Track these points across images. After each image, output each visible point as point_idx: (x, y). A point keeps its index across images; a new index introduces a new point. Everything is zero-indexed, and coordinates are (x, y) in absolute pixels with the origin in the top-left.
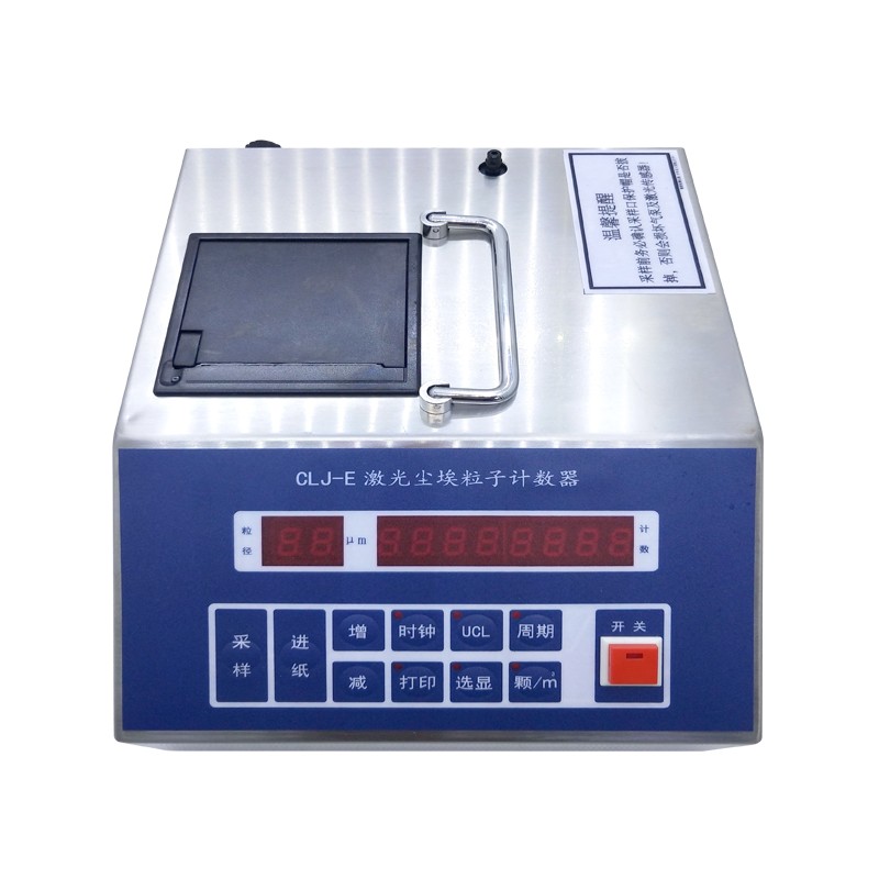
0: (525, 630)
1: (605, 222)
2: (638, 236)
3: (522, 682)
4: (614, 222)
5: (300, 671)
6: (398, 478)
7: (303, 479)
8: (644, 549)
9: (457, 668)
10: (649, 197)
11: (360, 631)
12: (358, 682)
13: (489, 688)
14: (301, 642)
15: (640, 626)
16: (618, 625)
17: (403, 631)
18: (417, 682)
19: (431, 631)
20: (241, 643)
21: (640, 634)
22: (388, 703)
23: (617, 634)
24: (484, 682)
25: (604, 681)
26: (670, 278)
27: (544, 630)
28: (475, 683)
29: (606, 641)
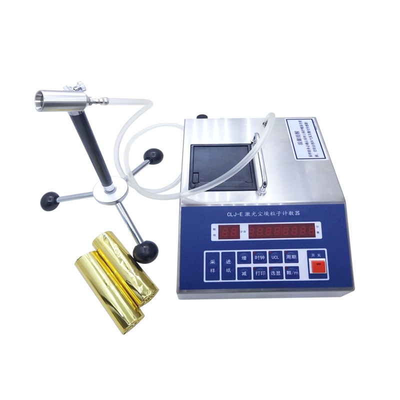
0: (289, 257)
1: (298, 140)
2: (307, 144)
3: (289, 273)
4: (300, 140)
5: (228, 270)
6: (254, 214)
7: (229, 214)
8: (318, 232)
9: (271, 268)
10: (308, 132)
11: (244, 258)
12: (244, 274)
13: (279, 275)
14: (229, 262)
15: (319, 255)
16: (313, 255)
17: (256, 257)
18: (260, 273)
19: (263, 257)
20: (213, 262)
21: (319, 257)
22: (253, 280)
23: (313, 258)
24: (278, 273)
25: (311, 272)
26: (317, 156)
27: (294, 257)
28: (276, 273)
29: (310, 260)
